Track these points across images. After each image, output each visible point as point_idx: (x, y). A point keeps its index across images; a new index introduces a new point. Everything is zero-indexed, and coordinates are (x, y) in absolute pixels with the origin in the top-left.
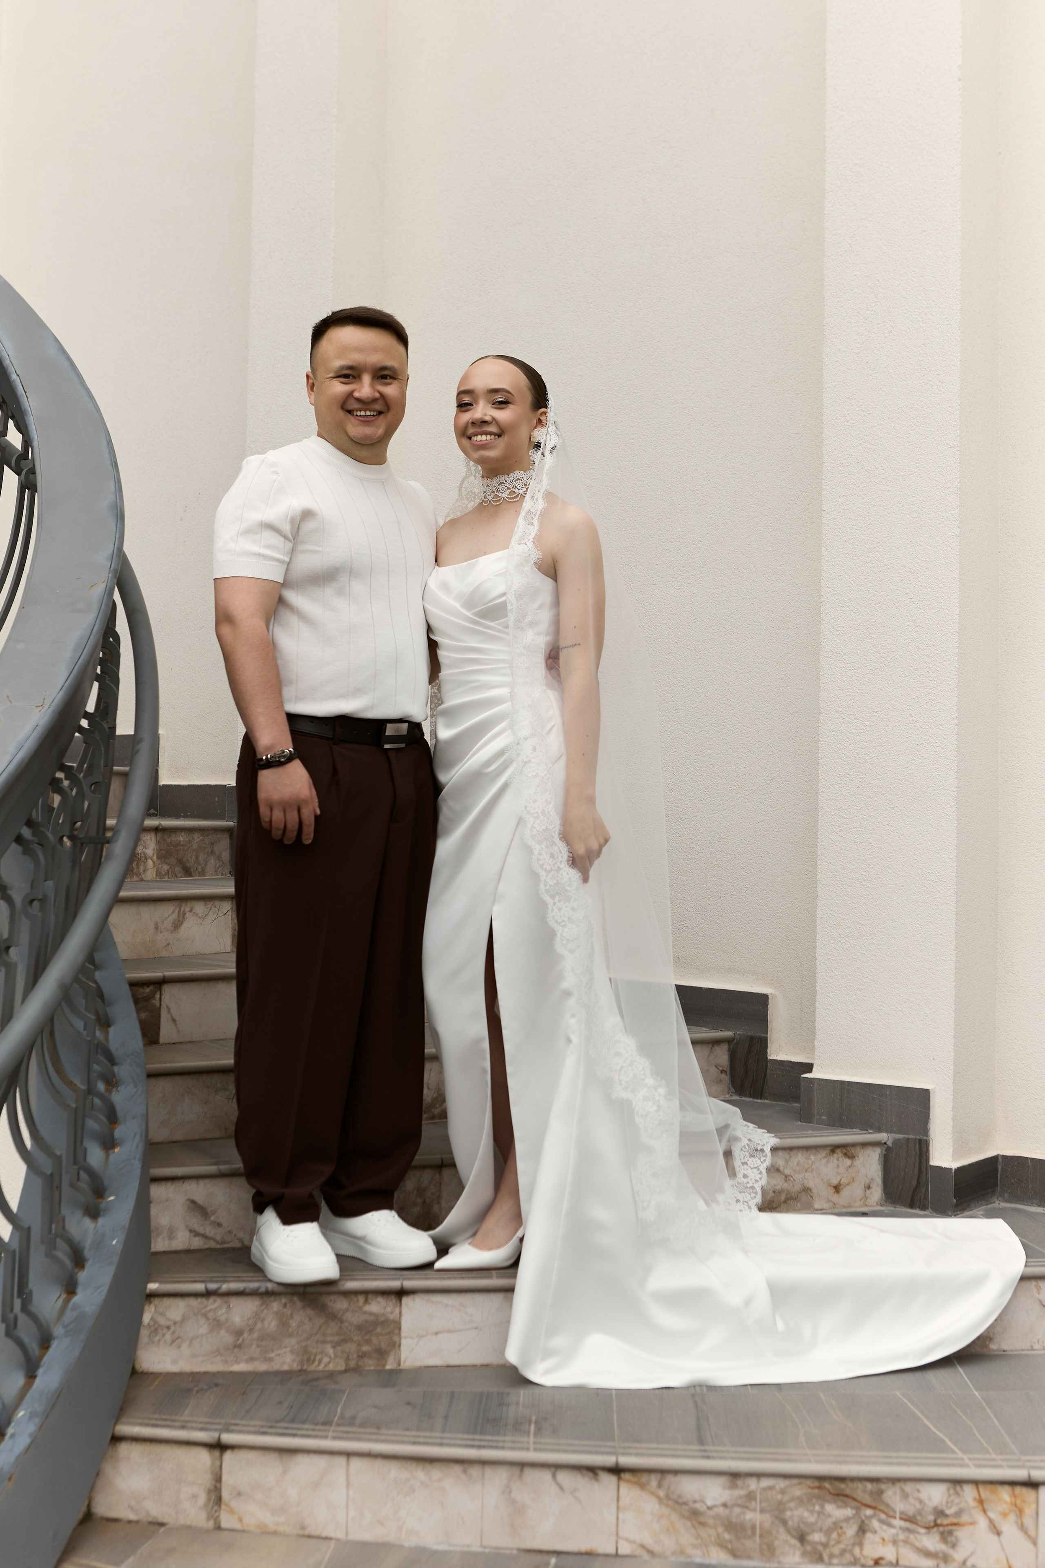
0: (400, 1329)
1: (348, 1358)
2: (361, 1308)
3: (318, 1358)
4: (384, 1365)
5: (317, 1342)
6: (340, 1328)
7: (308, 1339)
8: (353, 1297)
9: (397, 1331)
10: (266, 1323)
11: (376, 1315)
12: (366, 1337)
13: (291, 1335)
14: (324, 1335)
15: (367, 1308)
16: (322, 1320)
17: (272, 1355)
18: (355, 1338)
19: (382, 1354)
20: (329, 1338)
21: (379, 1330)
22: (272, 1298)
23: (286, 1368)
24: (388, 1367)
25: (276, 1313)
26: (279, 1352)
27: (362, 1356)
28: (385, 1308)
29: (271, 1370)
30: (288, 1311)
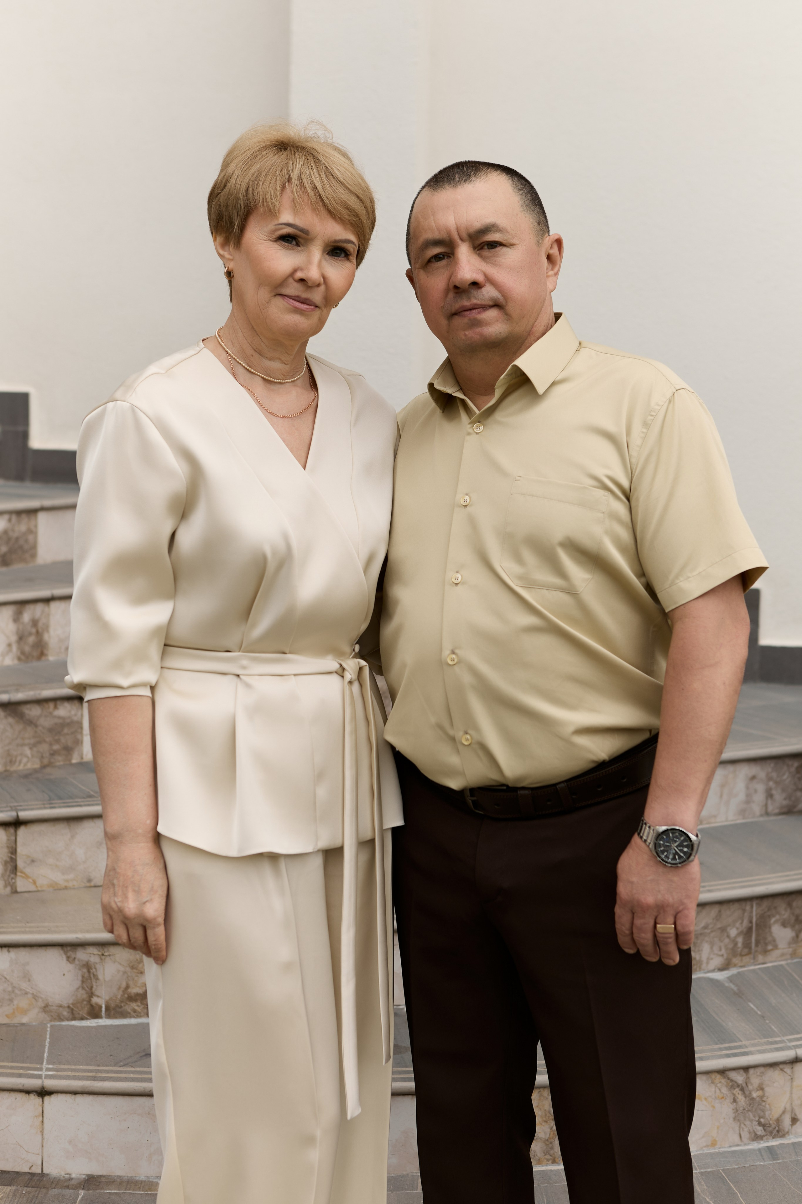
0: (82, 729)
1: (42, 757)
2: (51, 713)
3: (19, 758)
4: (70, 760)
5: (18, 745)
6: (36, 732)
7: (10, 743)
8: (45, 704)
9: (79, 731)
11: (63, 718)
12: (56, 738)
14: (23, 738)
15: (56, 713)
16: (20, 727)
18: (48, 739)
19: (68, 750)
20: (27, 741)
21: (66, 731)
24: (74, 761)
27: (53, 754)
28: (70, 712)
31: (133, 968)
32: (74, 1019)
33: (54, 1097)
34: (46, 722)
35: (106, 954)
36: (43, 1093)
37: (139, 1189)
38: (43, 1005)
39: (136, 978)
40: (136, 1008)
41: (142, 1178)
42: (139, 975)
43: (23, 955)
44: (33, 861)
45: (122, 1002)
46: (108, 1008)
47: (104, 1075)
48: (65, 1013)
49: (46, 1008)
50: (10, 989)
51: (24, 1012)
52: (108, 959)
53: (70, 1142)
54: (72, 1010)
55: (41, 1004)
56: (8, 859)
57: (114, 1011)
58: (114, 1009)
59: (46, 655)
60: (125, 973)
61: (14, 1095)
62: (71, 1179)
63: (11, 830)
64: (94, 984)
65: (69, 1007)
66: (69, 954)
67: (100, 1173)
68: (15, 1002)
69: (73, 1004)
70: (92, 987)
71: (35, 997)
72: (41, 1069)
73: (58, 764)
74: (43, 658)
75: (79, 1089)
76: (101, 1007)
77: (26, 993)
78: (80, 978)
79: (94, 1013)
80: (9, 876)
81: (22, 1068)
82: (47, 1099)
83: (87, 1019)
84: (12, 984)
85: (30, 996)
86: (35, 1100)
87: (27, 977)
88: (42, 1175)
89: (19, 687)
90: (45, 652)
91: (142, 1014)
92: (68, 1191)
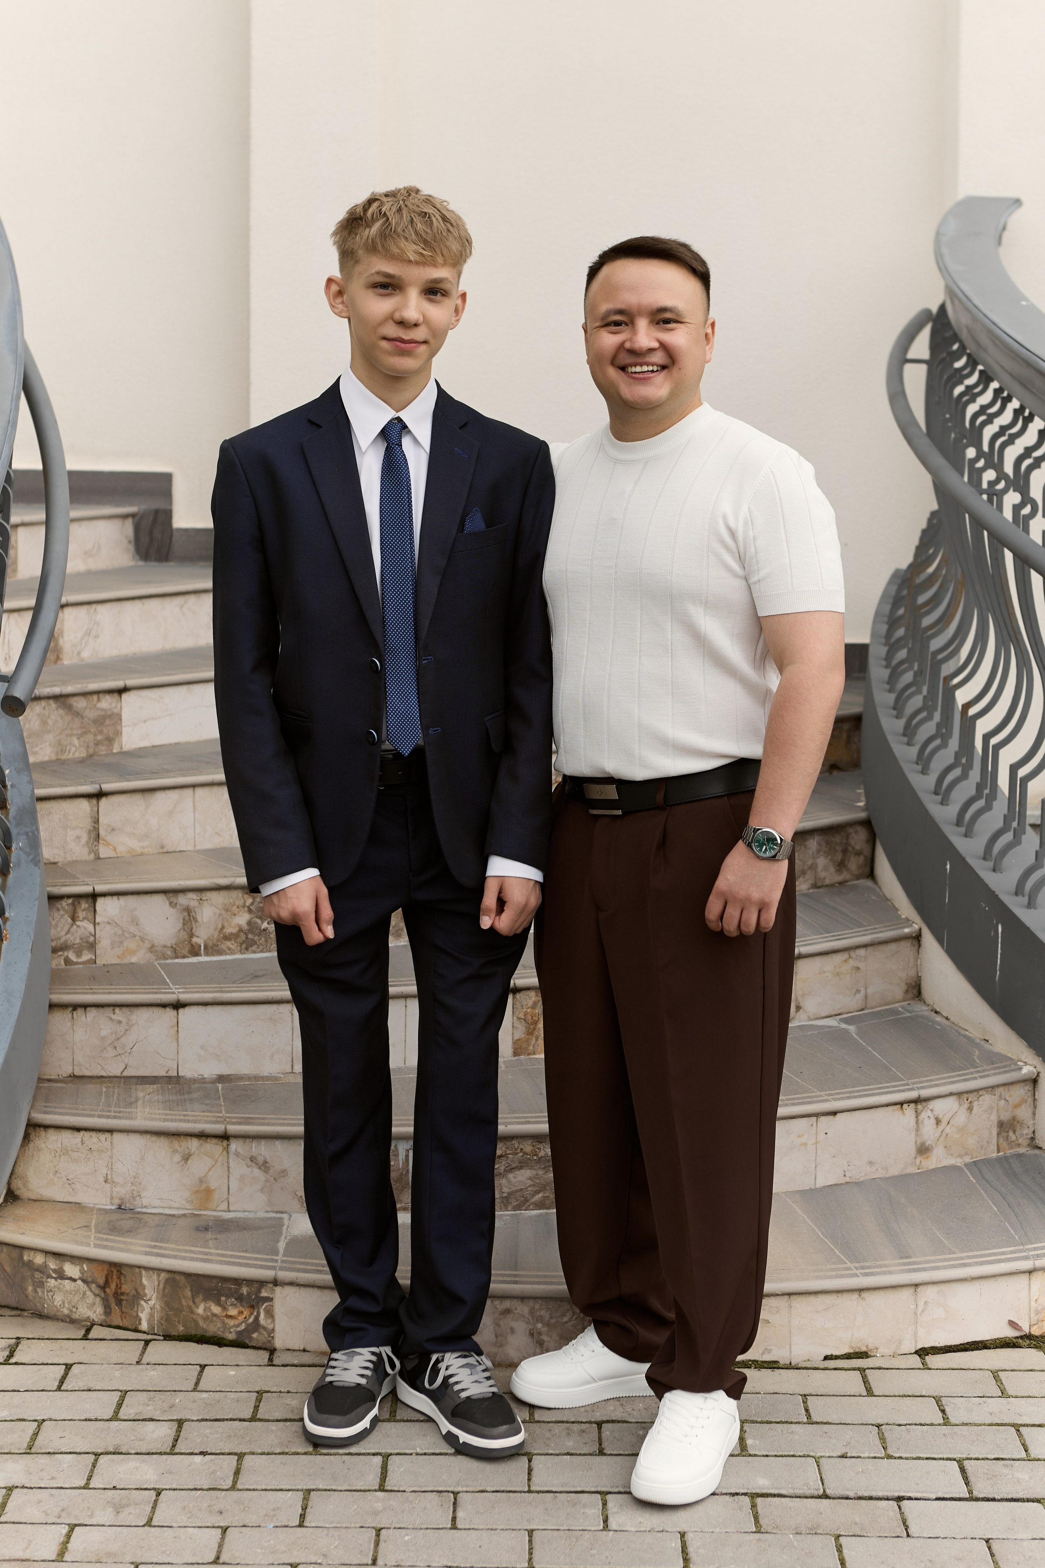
0: (121, 720)
1: (88, 746)
2: (95, 706)
3: (68, 748)
4: (112, 750)
5: (67, 735)
6: (82, 723)
7: (61, 734)
8: (89, 697)
9: (119, 722)
10: (32, 723)
11: (105, 710)
12: (99, 729)
13: (49, 732)
14: (72, 729)
15: (100, 705)
16: (68, 718)
17: (37, 749)
18: (92, 730)
19: (110, 740)
20: (75, 732)
21: (107, 722)
22: (35, 703)
23: (46, 758)
24: (115, 751)
25: (39, 715)
26: (42, 746)
27: (97, 743)
28: (111, 704)
29: (37, 761)
30: (46, 712)
31: (227, 910)
32: (177, 957)
33: (187, 1009)
34: (91, 714)
35: (204, 899)
36: (178, 1006)
37: (267, 1081)
38: (149, 946)
39: (230, 920)
40: (231, 946)
41: (266, 1074)
42: (233, 917)
43: (131, 900)
44: (113, 830)
45: (218, 941)
46: (206, 947)
47: (228, 989)
48: (169, 953)
49: (152, 949)
50: (120, 932)
51: (133, 953)
52: (205, 903)
53: (202, 1047)
54: (175, 949)
55: (147, 945)
56: (92, 829)
57: (211, 949)
58: (211, 947)
59: (62, 659)
60: (220, 915)
61: (151, 1010)
62: (204, 1079)
63: (94, 801)
64: (194, 925)
65: (172, 947)
66: (171, 900)
67: (229, 1073)
68: (125, 944)
69: (175, 944)
70: (192, 929)
71: (142, 939)
72: (171, 989)
73: (101, 753)
74: (59, 662)
75: (210, 1000)
76: (200, 946)
77: (135, 936)
78: (182, 921)
79: (194, 951)
80: (93, 843)
81: (153, 989)
82: (181, 1011)
83: (188, 957)
84: (122, 928)
85: (138, 938)
86: (170, 1013)
87: (135, 921)
88: (178, 1077)
89: (64, 683)
90: (61, 656)
91: (236, 951)
92: (207, 1085)
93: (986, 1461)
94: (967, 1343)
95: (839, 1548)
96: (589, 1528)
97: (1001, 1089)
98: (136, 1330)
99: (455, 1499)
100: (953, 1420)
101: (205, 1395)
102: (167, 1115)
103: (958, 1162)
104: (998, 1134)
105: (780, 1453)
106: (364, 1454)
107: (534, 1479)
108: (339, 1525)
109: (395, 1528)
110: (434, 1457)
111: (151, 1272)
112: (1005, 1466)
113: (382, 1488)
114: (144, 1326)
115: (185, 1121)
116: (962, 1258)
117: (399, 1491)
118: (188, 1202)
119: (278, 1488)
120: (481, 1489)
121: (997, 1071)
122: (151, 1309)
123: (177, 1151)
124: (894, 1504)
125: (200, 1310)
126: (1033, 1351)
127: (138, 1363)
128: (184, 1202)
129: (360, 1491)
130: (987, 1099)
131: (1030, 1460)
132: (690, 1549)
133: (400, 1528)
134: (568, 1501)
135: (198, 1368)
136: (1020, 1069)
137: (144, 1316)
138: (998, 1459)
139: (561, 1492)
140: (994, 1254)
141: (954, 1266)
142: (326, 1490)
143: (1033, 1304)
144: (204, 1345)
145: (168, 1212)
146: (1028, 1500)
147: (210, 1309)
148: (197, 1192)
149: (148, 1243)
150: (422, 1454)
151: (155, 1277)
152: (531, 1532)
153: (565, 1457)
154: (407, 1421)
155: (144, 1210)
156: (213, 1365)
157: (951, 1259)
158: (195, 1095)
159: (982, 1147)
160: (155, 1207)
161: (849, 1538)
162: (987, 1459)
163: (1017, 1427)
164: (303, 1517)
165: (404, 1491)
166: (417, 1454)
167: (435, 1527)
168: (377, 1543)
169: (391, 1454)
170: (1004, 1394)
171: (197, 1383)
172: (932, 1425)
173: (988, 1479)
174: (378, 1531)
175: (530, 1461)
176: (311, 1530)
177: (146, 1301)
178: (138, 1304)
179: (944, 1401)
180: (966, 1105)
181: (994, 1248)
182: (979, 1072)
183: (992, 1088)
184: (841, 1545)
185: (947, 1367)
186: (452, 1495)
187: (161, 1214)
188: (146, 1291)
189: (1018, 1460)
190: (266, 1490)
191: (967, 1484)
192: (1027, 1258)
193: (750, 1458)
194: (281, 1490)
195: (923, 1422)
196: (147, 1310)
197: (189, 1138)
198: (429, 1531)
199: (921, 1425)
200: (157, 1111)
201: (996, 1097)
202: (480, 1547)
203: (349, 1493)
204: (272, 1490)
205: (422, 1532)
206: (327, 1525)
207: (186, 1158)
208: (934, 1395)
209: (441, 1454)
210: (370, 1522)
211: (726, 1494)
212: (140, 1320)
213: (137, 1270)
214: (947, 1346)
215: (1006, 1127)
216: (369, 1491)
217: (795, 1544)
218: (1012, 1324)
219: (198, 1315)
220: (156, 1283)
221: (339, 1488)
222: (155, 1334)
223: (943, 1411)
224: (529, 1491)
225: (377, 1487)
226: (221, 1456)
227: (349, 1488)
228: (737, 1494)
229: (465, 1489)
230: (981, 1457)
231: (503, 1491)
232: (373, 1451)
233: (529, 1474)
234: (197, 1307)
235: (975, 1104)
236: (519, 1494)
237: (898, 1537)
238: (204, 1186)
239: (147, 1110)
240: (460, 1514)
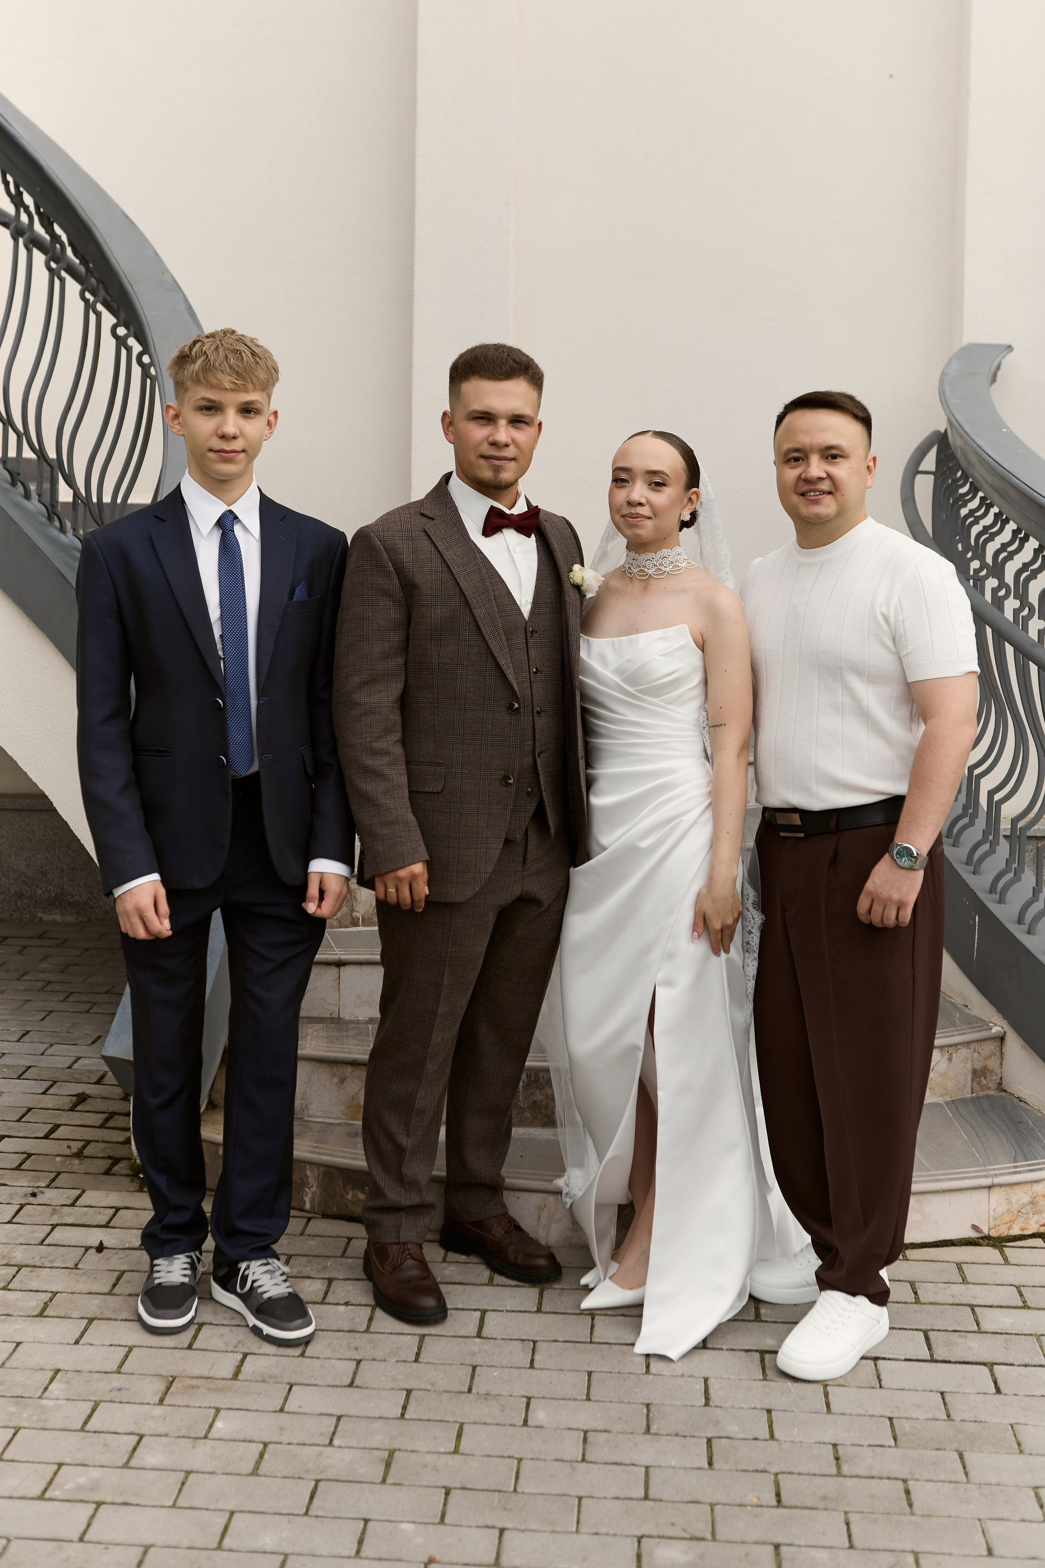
32: (341, 927)
33: (346, 967)
36: (340, 964)
46: (365, 920)
53: (357, 997)
62: (358, 1020)
64: (356, 903)
72: (335, 951)
75: (364, 961)
76: (360, 919)
79: (355, 923)
82: (342, 968)
83: (351, 927)
86: (334, 970)
88: (339, 1018)
92: (360, 1025)
93: (946, 1333)
94: (939, 1241)
95: (826, 1395)
96: (635, 1372)
97: (975, 1045)
98: (302, 1210)
99: (534, 1346)
100: (922, 1300)
101: (350, 1261)
102: (328, 1047)
103: (940, 1100)
104: (972, 1080)
105: (786, 1320)
106: (467, 1310)
107: (595, 1333)
108: (445, 1362)
109: (487, 1366)
110: (520, 1314)
111: (313, 1166)
112: (961, 1336)
113: (479, 1335)
114: (308, 1206)
115: (342, 1052)
116: (936, 1175)
117: (491, 1338)
118: (343, 1114)
119: (401, 1332)
120: (555, 1338)
121: (972, 1030)
122: (313, 1194)
123: (335, 1075)
124: (871, 1362)
125: (350, 1196)
126: (990, 1248)
127: (302, 1234)
128: (340, 1114)
129: (462, 1337)
130: (964, 1052)
131: (980, 1333)
132: (711, 1391)
133: (491, 1366)
134: (620, 1351)
135: (346, 1240)
136: (991, 1029)
137: (307, 1199)
138: (955, 1331)
139: (615, 1344)
140: (962, 1173)
141: (929, 1181)
142: (436, 1335)
143: (992, 1212)
144: (352, 1223)
145: (328, 1121)
146: (977, 1363)
147: (357, 1196)
148: (350, 1106)
149: (311, 1144)
150: (511, 1311)
151: (316, 1170)
152: (590, 1374)
153: (620, 1318)
154: (502, 1286)
155: (311, 1119)
156: (357, 1238)
157: (928, 1176)
158: (351, 1033)
159: (959, 1089)
160: (318, 1117)
161: (834, 1387)
162: (947, 1331)
163: (972, 1307)
164: (418, 1355)
165: (496, 1339)
166: (507, 1311)
167: (517, 1366)
168: (473, 1377)
169: (487, 1310)
170: (964, 1281)
171: (345, 1251)
172: (906, 1303)
173: (946, 1346)
174: (474, 1368)
175: (593, 1319)
176: (423, 1365)
177: (309, 1188)
178: (304, 1190)
179: (917, 1285)
180: (947, 1056)
181: (962, 1167)
182: (958, 1030)
183: (967, 1044)
184: (828, 1393)
185: (922, 1259)
186: (532, 1343)
187: (323, 1122)
188: (309, 1180)
189: (971, 1332)
190: (391, 1333)
191: (930, 1348)
192: (987, 1176)
193: (762, 1324)
194: (403, 1334)
195: (899, 1300)
196: (310, 1195)
197: (344, 1065)
198: (512, 1369)
199: (897, 1302)
200: (322, 1044)
201: (971, 1051)
202: (551, 1383)
203: (454, 1338)
204: (396, 1334)
205: (507, 1370)
206: (436, 1362)
207: (342, 1080)
208: (909, 1280)
209: (525, 1312)
210: (470, 1361)
211: (742, 1350)
212: (305, 1202)
213: (303, 1164)
214: (923, 1243)
215: (978, 1074)
216: (469, 1337)
217: (792, 1390)
218: (975, 1227)
219: (348, 1200)
220: (317, 1175)
221: (447, 1334)
222: (315, 1213)
223: (916, 1293)
224: (591, 1342)
225: (475, 1335)
226: (360, 1307)
227: (454, 1334)
228: (750, 1350)
229: (542, 1339)
230: (942, 1329)
231: (571, 1342)
232: (474, 1307)
233: (592, 1329)
234: (347, 1194)
235: (954, 1055)
236: (583, 1344)
237: (873, 1388)
238: (355, 1102)
239: (314, 1043)
240: (537, 1357)
